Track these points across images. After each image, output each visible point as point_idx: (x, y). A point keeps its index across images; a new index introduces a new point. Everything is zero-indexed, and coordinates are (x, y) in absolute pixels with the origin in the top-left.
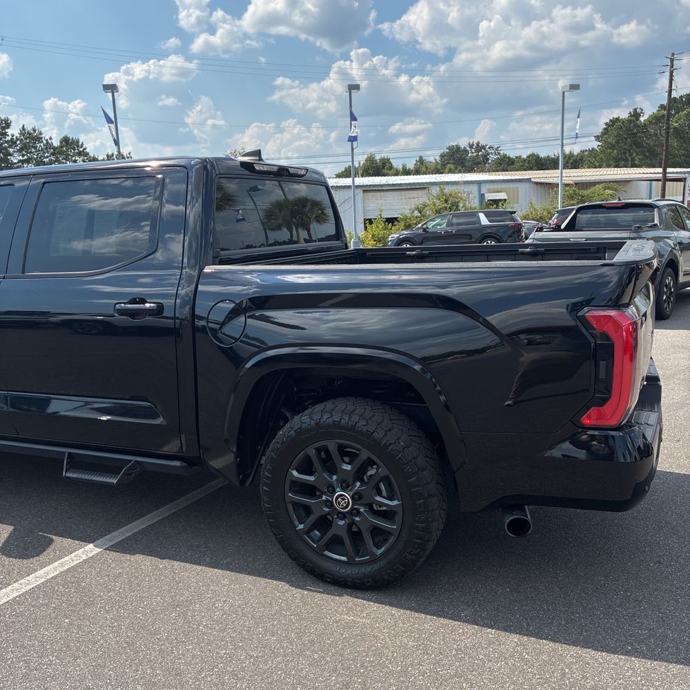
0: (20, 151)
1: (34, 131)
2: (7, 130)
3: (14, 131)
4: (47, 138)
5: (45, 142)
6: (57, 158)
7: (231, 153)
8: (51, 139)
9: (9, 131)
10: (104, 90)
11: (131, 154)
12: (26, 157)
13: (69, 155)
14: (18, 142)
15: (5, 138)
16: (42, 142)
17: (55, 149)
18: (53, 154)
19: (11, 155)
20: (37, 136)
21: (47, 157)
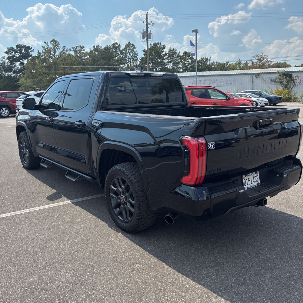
0: (168, 58)
1: (174, 49)
2: (164, 50)
3: (166, 50)
4: (178, 52)
5: (177, 54)
6: (181, 60)
7: (256, 56)
8: (180, 52)
9: (165, 50)
10: (192, 32)
11: (211, 58)
12: (170, 60)
13: (186, 59)
14: (167, 54)
15: (163, 53)
16: (176, 54)
17: (181, 56)
18: (180, 59)
19: (164, 60)
20: (175, 52)
21: (178, 60)
